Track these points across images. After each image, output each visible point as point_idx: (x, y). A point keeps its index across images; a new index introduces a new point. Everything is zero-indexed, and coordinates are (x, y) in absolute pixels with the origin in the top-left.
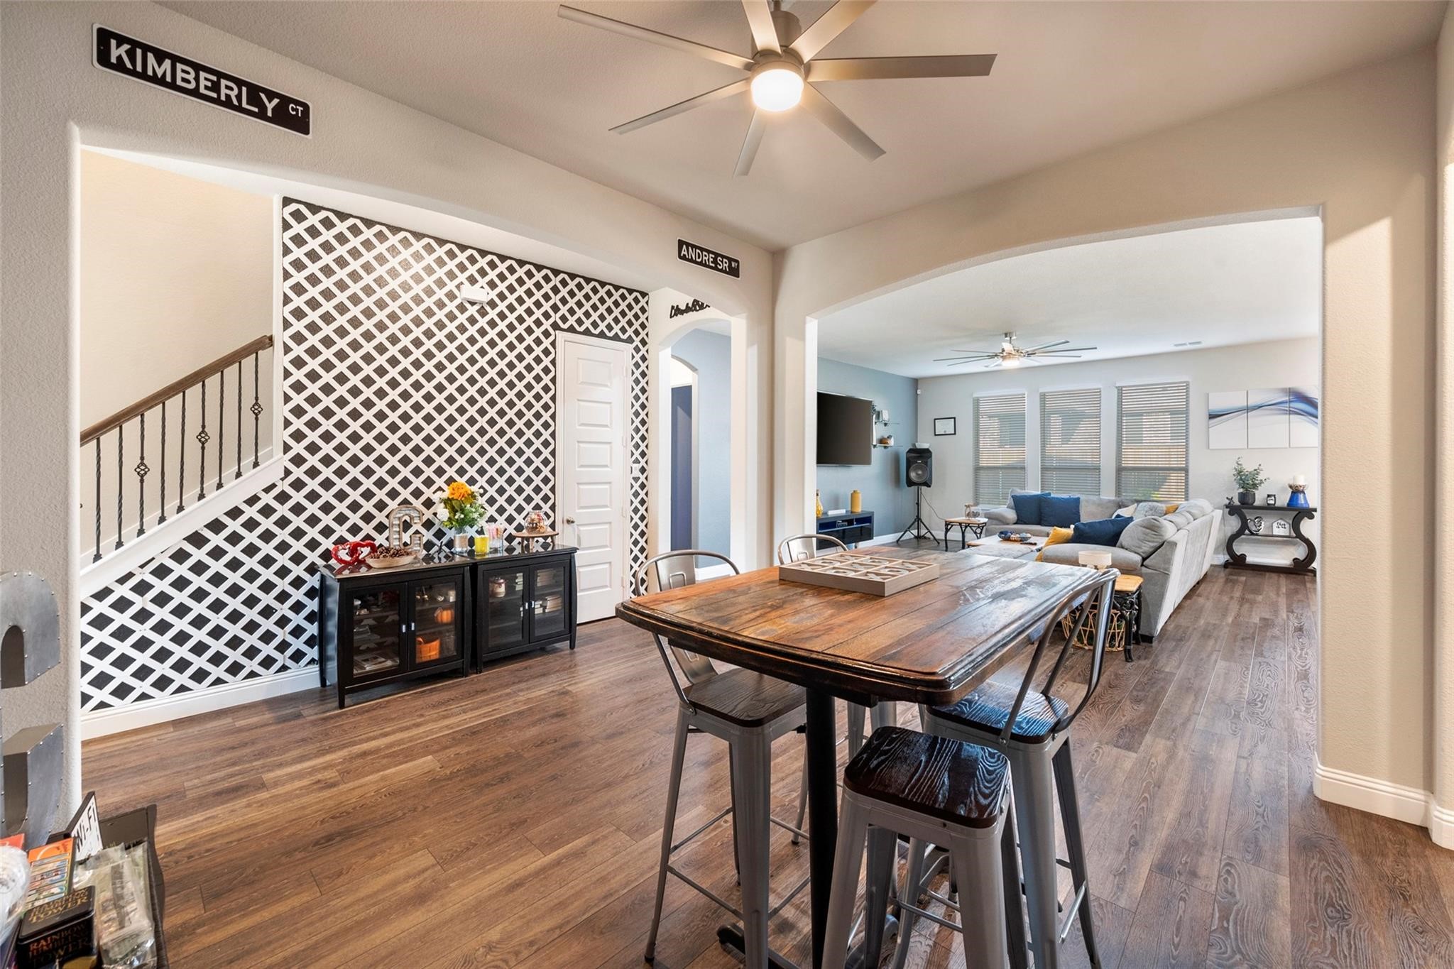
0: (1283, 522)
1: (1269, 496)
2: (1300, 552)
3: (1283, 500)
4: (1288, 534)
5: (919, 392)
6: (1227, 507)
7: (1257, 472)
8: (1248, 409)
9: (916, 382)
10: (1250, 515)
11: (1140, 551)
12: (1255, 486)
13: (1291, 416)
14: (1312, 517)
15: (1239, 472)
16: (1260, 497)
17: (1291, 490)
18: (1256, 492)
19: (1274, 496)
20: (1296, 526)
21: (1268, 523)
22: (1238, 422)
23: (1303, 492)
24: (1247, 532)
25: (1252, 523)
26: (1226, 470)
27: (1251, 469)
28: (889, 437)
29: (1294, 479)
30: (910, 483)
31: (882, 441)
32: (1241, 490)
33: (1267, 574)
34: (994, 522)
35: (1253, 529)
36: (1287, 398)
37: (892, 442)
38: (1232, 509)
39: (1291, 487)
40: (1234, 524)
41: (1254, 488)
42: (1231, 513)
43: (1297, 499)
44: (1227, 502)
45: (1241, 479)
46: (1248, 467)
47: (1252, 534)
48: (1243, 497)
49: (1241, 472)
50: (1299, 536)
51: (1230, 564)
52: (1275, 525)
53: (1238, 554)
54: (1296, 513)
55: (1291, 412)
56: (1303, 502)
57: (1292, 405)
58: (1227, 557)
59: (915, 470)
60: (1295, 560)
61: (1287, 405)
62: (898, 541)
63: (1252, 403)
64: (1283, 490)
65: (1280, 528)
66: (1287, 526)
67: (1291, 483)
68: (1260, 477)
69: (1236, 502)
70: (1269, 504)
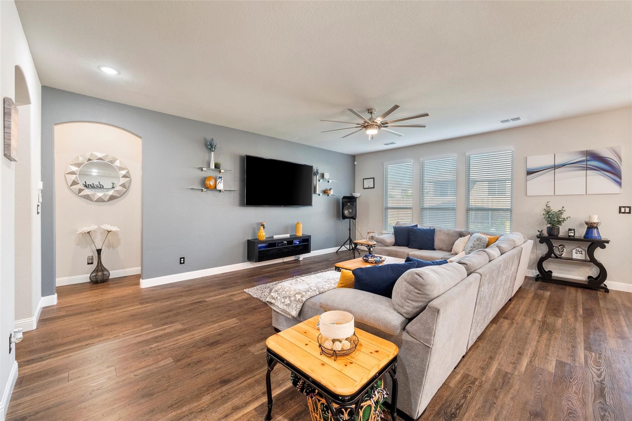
0: (580, 250)
1: (570, 230)
2: (594, 272)
3: (581, 232)
4: (584, 258)
5: (356, 163)
6: (538, 237)
7: (561, 212)
8: (555, 167)
9: (353, 157)
10: (555, 243)
11: (403, 311)
12: (559, 222)
13: (588, 171)
14: (603, 247)
15: (548, 212)
16: (563, 230)
17: (586, 226)
18: (560, 227)
19: (574, 230)
20: (590, 252)
21: (569, 249)
22: (548, 176)
23: (597, 228)
24: (553, 255)
25: (557, 249)
26: (539, 211)
27: (556, 210)
28: (330, 189)
29: (590, 217)
30: (344, 217)
31: (325, 192)
32: (549, 225)
33: (568, 288)
34: (380, 244)
35: (557, 253)
36: (585, 158)
37: (332, 192)
38: (542, 239)
39: (587, 223)
40: (543, 249)
41: (558, 224)
42: (541, 242)
43: (592, 233)
44: (539, 233)
45: (549, 217)
46: (555, 208)
47: (557, 257)
48: (550, 230)
49: (549, 212)
50: (593, 261)
51: (540, 278)
52: (574, 251)
53: (547, 270)
54: (590, 243)
55: (587, 168)
56: (596, 235)
57: (589, 163)
58: (538, 273)
59: (348, 209)
60: (589, 277)
61: (585, 163)
62: (337, 252)
63: (558, 162)
64: (581, 225)
65: (578, 254)
66: (583, 252)
67: (587, 220)
68: (563, 216)
69: (545, 233)
70: (569, 236)
